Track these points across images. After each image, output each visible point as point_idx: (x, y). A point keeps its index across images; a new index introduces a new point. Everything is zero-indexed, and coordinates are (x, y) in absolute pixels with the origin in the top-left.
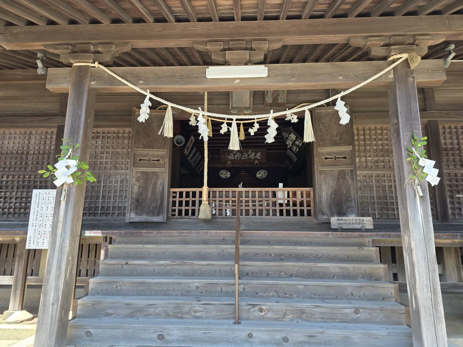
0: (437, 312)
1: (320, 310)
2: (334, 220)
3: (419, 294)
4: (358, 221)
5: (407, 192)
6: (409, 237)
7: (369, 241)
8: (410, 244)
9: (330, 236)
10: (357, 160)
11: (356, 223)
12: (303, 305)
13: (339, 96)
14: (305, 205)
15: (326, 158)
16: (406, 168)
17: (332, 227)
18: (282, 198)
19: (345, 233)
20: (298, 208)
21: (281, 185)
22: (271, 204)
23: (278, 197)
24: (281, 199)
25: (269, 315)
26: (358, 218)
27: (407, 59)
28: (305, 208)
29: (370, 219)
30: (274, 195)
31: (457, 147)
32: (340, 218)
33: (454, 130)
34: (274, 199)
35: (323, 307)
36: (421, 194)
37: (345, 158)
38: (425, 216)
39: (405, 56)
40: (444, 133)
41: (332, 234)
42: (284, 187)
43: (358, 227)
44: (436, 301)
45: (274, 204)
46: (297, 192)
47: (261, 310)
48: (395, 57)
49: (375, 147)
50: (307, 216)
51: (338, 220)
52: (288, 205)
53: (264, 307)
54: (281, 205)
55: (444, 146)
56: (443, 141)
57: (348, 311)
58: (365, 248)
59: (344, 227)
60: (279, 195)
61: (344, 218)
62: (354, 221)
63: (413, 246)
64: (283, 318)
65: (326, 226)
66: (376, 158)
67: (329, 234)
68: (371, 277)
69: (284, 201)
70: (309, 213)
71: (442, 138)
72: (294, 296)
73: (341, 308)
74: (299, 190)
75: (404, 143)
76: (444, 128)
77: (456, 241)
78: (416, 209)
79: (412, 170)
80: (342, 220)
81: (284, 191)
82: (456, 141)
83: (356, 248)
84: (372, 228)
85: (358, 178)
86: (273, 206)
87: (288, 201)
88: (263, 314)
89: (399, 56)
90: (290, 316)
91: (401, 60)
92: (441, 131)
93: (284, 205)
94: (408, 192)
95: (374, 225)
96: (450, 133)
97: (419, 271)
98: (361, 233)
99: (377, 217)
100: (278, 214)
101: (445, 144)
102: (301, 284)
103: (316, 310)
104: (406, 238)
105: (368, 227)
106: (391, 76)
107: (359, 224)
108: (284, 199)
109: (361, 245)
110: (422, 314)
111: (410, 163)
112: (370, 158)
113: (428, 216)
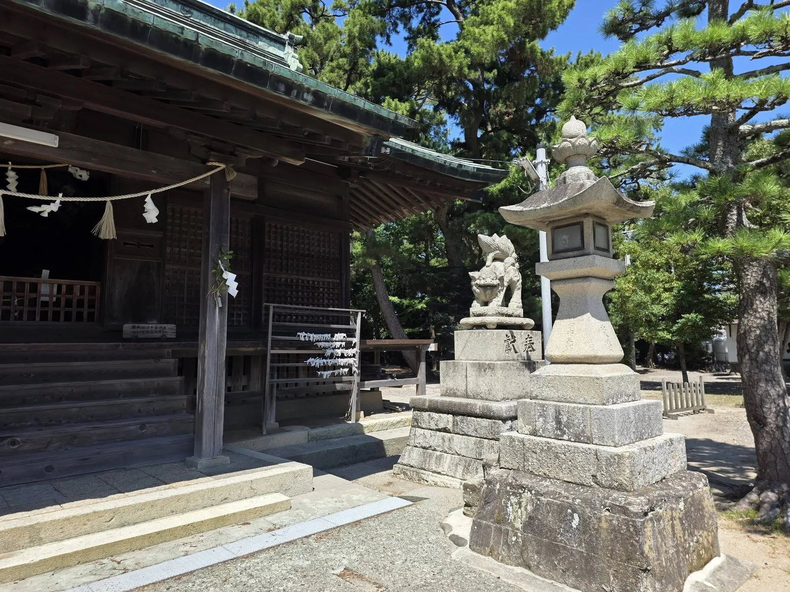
0: (218, 412)
1: (98, 431)
2: (127, 327)
3: (205, 397)
4: (158, 330)
5: (208, 302)
6: (204, 346)
7: (168, 352)
8: (204, 352)
9: (121, 347)
10: (168, 250)
11: (156, 332)
12: (77, 429)
13: (150, 193)
14: (86, 306)
15: (125, 244)
16: (210, 279)
17: (124, 336)
18: (48, 293)
19: (140, 344)
20: (74, 310)
21: (46, 273)
22: (26, 302)
23: (40, 292)
24: (45, 295)
25: (26, 447)
26: (159, 326)
27: (224, 170)
28: (86, 311)
29: (173, 326)
30: (34, 288)
31: (279, 248)
32: (137, 325)
33: (279, 230)
34: (33, 295)
35: (103, 428)
36: (221, 306)
37: (152, 246)
38: (221, 326)
39: (223, 166)
40: (269, 232)
41: (123, 345)
42: (50, 277)
43: (158, 335)
44: (219, 401)
45: (33, 302)
46: (75, 287)
47: (13, 443)
48: (214, 164)
49: (193, 237)
50: (88, 321)
51: (134, 327)
52: (57, 303)
53: (18, 439)
54: (45, 304)
55: (267, 246)
56: (267, 240)
57: (132, 428)
58: (162, 360)
59: (141, 336)
60: (44, 289)
61: (141, 325)
62: (154, 329)
63: (206, 354)
64: (46, 447)
65: (116, 335)
66: (192, 251)
67: (119, 345)
68: (164, 391)
69: (51, 298)
70: (91, 317)
71: (266, 237)
72: (63, 422)
73: (124, 426)
74: (77, 284)
75: (212, 254)
76: (270, 226)
77: (259, 349)
78: (214, 318)
79: (216, 281)
80: (139, 327)
81: (52, 285)
82: (280, 242)
83: (152, 361)
84: (174, 337)
85: (167, 274)
86: (30, 305)
87: (58, 300)
88: (16, 447)
89: (217, 164)
90: (57, 444)
91: (218, 169)
92: (267, 229)
93: (51, 304)
94: (210, 303)
95: (176, 332)
96: (275, 232)
97: (208, 377)
98: (159, 343)
99: (184, 323)
100: (38, 318)
101: (269, 244)
102: (74, 407)
103: (91, 432)
104: (202, 347)
105: (169, 336)
106: (208, 182)
107: (160, 332)
108: (51, 295)
109: (159, 357)
110: (205, 415)
111: (214, 275)
112: (185, 250)
113: (224, 326)
